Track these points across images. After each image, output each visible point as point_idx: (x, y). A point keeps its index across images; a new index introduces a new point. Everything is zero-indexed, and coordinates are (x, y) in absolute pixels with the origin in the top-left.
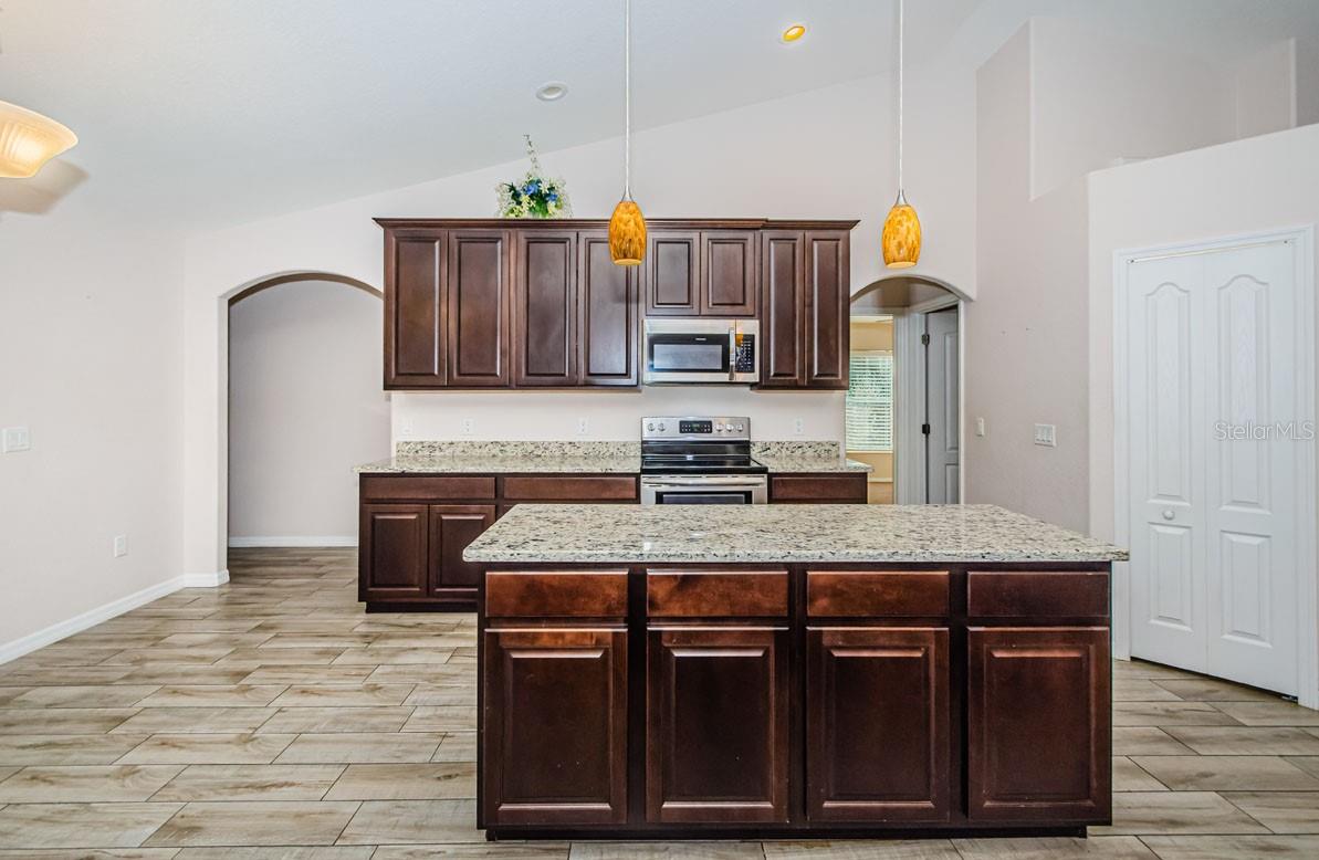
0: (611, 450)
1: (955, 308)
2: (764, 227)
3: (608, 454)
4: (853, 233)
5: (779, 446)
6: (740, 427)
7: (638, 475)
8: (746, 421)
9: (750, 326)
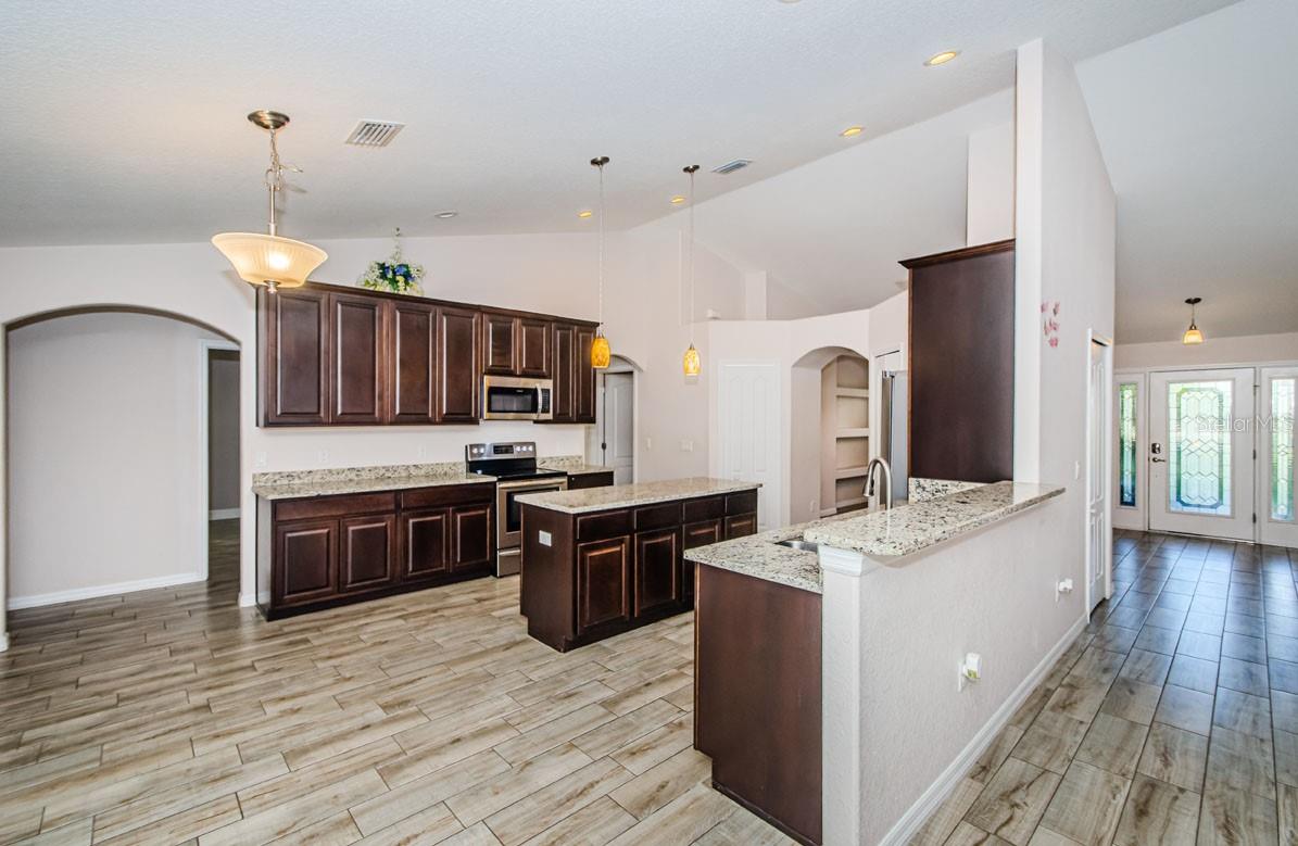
0: (445, 469)
1: (631, 373)
2: (554, 321)
3: (443, 473)
5: (550, 460)
6: (531, 448)
7: (494, 484)
8: (533, 444)
9: (548, 384)
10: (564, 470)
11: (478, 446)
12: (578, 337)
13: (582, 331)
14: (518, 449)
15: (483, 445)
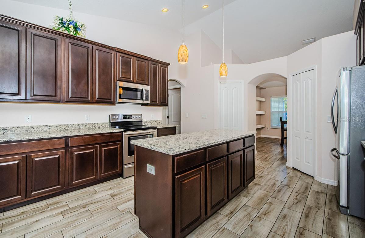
0: (99, 126)
2: (150, 60)
3: (98, 127)
4: (169, 67)
5: (148, 122)
6: (140, 117)
7: (122, 132)
8: (141, 115)
9: (148, 88)
10: (155, 126)
11: (115, 115)
12: (160, 68)
13: (162, 67)
14: (134, 117)
15: (118, 115)
